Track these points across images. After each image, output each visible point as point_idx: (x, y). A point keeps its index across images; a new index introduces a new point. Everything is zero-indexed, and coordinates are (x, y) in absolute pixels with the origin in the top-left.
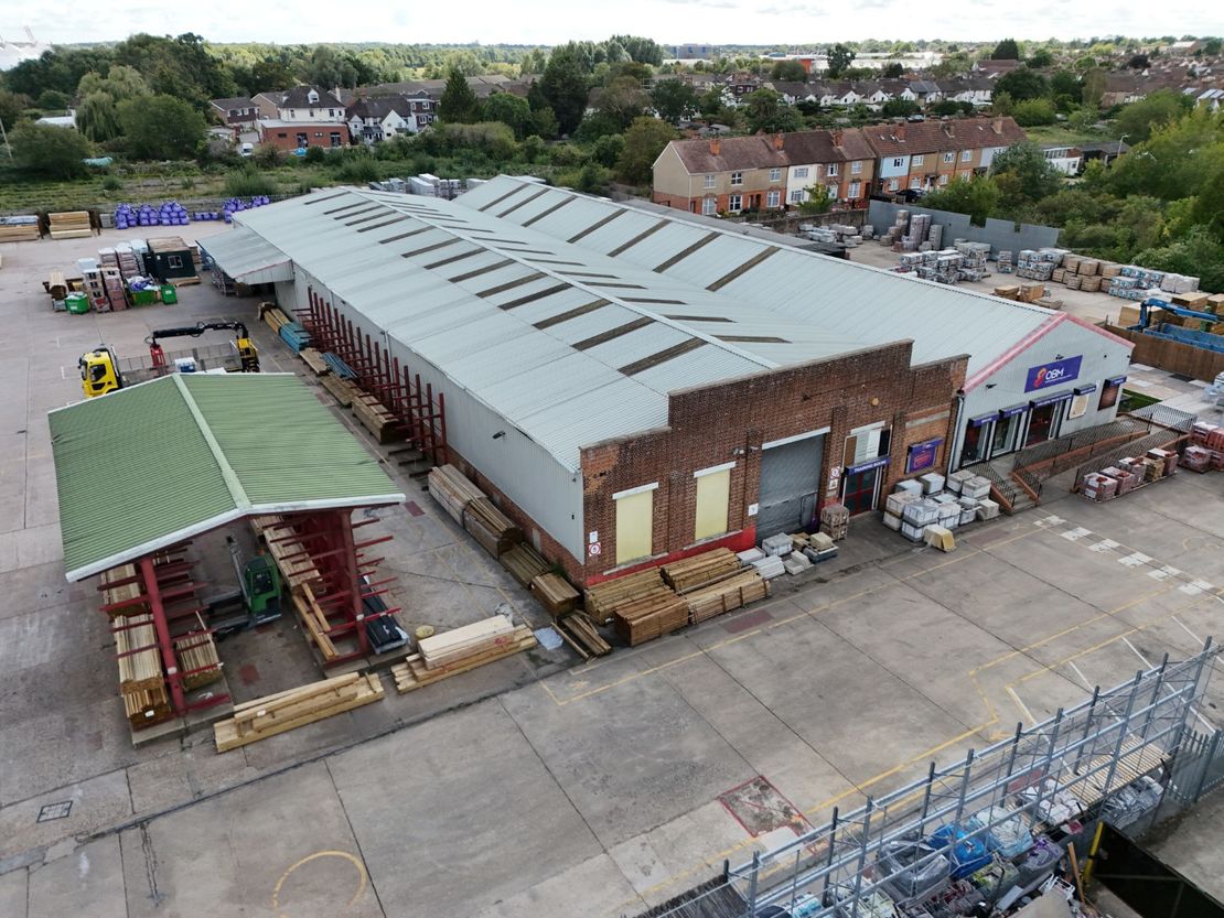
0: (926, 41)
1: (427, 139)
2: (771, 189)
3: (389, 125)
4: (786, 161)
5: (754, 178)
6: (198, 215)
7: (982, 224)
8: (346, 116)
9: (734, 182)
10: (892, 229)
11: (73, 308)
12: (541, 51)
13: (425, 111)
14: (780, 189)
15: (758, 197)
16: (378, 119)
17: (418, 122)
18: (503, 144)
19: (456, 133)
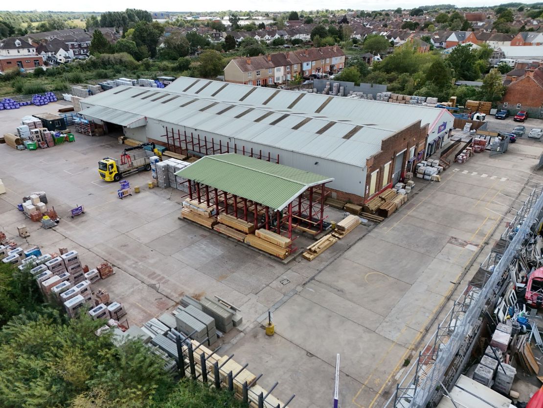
0: (252, 11)
1: (92, 61)
2: (270, 77)
3: (60, 55)
4: (273, 66)
5: (265, 73)
6: (21, 103)
7: (359, 85)
8: (36, 52)
9: (257, 74)
10: (326, 89)
11: (31, 148)
12: (94, 15)
13: (76, 48)
14: (272, 77)
15: (266, 80)
16: (53, 53)
17: (74, 54)
18: (132, 62)
19: (107, 58)
